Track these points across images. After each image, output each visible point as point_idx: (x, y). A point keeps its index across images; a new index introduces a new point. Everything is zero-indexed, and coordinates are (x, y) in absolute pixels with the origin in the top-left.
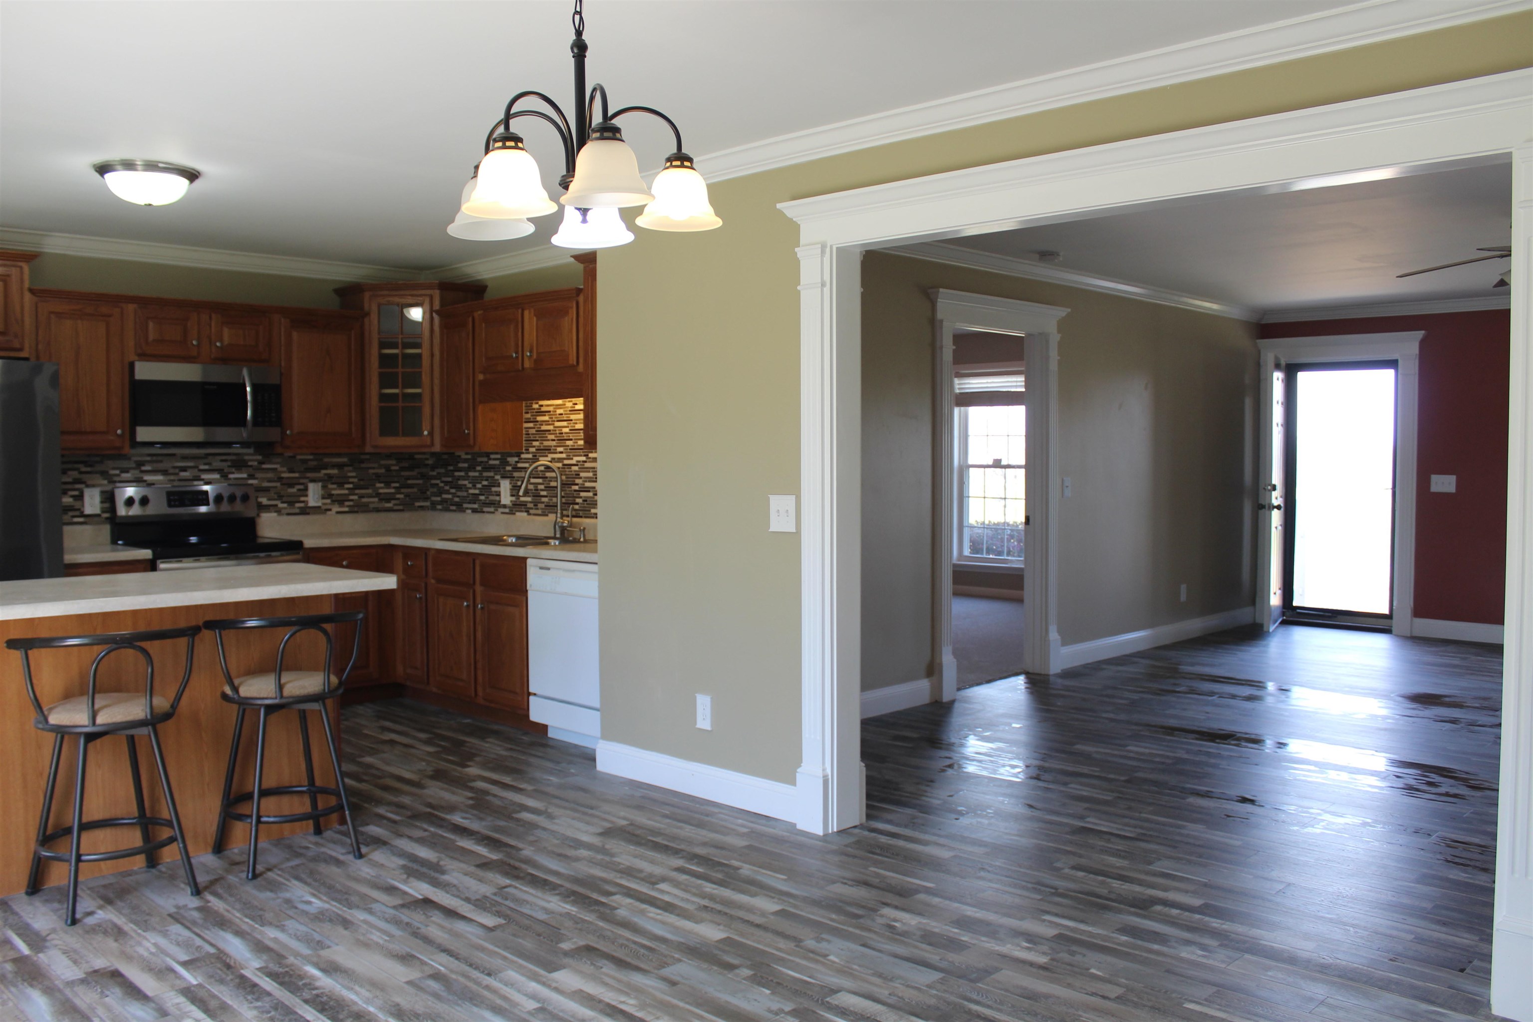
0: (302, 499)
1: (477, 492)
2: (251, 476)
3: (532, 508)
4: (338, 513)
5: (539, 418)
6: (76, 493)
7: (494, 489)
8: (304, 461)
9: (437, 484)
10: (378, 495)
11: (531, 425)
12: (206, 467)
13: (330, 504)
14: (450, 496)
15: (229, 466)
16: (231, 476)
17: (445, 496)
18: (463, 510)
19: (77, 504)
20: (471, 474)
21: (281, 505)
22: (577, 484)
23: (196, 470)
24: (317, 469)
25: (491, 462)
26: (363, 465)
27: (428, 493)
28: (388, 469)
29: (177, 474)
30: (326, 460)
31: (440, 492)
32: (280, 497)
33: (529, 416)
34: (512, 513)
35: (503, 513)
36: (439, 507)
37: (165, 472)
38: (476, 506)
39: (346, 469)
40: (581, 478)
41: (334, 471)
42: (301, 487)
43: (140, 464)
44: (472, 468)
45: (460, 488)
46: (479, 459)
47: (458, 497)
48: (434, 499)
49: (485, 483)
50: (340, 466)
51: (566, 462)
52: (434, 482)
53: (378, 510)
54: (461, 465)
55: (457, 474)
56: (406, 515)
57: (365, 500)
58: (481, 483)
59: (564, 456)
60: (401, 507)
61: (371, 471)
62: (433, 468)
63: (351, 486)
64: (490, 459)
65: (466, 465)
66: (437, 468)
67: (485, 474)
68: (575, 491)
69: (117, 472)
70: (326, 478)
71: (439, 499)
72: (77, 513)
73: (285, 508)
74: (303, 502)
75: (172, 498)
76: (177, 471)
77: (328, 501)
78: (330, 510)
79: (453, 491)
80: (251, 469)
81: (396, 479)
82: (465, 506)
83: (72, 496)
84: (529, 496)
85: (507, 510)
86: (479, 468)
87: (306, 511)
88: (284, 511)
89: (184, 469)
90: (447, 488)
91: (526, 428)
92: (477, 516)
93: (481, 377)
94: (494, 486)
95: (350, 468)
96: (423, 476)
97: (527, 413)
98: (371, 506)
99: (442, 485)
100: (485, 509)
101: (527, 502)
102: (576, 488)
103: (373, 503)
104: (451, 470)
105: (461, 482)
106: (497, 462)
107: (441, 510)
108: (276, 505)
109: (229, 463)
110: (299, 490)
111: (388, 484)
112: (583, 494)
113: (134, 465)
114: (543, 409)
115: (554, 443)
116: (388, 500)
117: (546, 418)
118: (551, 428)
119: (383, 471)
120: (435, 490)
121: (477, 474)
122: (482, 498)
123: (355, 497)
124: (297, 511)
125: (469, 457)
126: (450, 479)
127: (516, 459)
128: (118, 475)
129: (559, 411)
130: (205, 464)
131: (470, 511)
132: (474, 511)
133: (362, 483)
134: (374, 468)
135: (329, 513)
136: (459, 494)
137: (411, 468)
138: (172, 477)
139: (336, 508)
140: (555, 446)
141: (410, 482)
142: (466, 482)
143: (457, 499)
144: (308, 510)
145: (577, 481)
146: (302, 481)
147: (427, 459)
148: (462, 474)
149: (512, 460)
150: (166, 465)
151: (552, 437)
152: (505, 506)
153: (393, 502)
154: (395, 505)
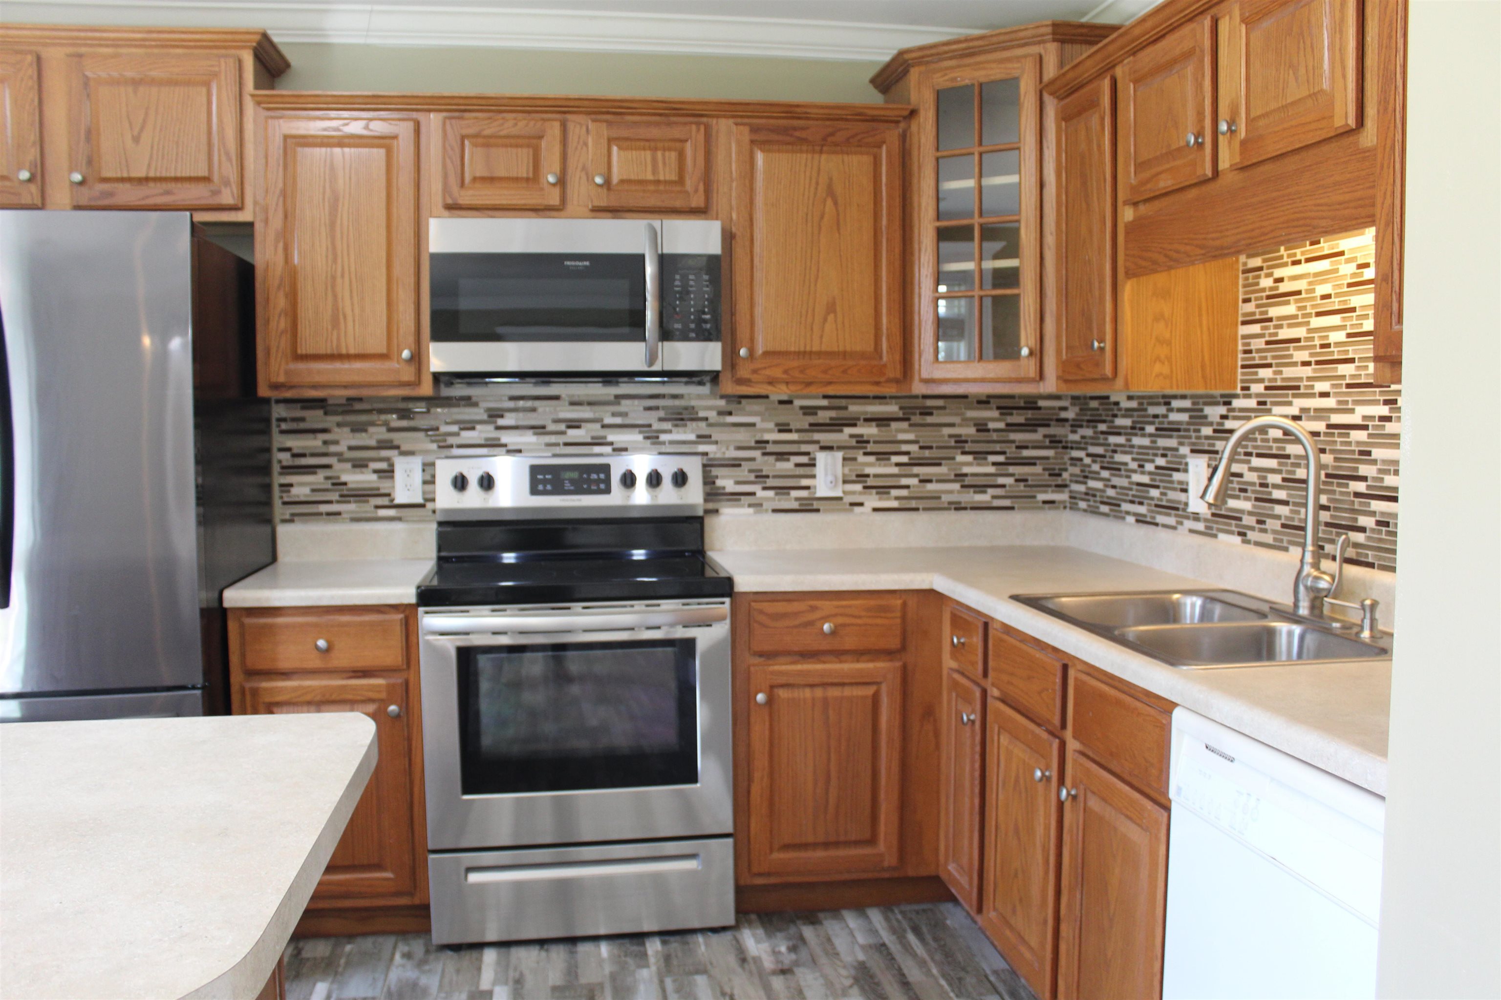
0: (805, 482)
1: (1145, 479)
2: (704, 438)
3: (1252, 528)
4: (875, 510)
5: (1273, 312)
6: (383, 465)
7: (1177, 476)
8: (809, 411)
9: (1081, 460)
10: (960, 477)
11: (1256, 329)
12: (618, 420)
13: (860, 493)
14: (1099, 485)
15: (661, 420)
16: (663, 437)
17: (1092, 484)
18: (1120, 516)
19: (384, 486)
20: (1137, 441)
21: (761, 494)
22: (1364, 479)
23: (598, 426)
24: (836, 425)
25: (1174, 417)
26: (929, 419)
27: (1065, 475)
28: (982, 427)
29: (563, 433)
30: (855, 408)
31: (1085, 477)
32: (761, 477)
33: (1250, 307)
34: (1210, 533)
35: (1192, 531)
36: (1083, 505)
37: (539, 429)
38: (1142, 510)
39: (894, 425)
40: (1374, 462)
41: (869, 431)
42: (804, 459)
43: (494, 415)
44: (1137, 429)
45: (1115, 468)
46: (1152, 410)
47: (1114, 487)
48: (1075, 487)
49: (1161, 462)
50: (882, 421)
51: (1336, 419)
52: (1076, 454)
53: (959, 507)
54: (1120, 422)
55: (1113, 439)
56: (1017, 518)
57: (930, 487)
58: (1153, 461)
59: (1330, 403)
60: (1007, 503)
61: (947, 431)
62: (1075, 426)
63: (904, 459)
64: (1171, 410)
65: (1127, 422)
66: (1081, 426)
67: (1162, 442)
68: (1357, 495)
69: (454, 428)
70: (853, 442)
71: (1082, 488)
72: (385, 501)
73: (768, 499)
74: (807, 488)
75: (540, 477)
76: (562, 427)
77: (858, 487)
78: (861, 504)
79: (1105, 474)
80: (703, 424)
81: (998, 447)
82: (1125, 507)
83: (376, 471)
84: (1247, 499)
85: (1200, 526)
86: (1150, 429)
87: (808, 507)
88: (767, 505)
89: (574, 424)
90: (1096, 467)
91: (1244, 337)
92: (1144, 529)
93: (1128, 214)
94: (1177, 470)
95: (904, 425)
96: (1055, 442)
97: (1246, 301)
98: (945, 498)
99: (1087, 461)
100: (1160, 519)
101: (1242, 511)
102: (1361, 487)
103: (951, 492)
104: (1103, 433)
105: (1119, 458)
106: (1184, 417)
107: (1085, 511)
108: (753, 494)
109: (661, 414)
110: (798, 465)
111: (980, 456)
112: (1377, 505)
113: (485, 417)
114: (1284, 288)
115: (1308, 371)
116: (981, 488)
117: (1290, 309)
118: (1300, 332)
119: (969, 431)
120: (1076, 470)
121: (1146, 442)
122: (1155, 493)
123: (913, 481)
124: (795, 505)
125: (1134, 404)
126: (1100, 450)
127: (1222, 410)
128: (457, 434)
129: (1322, 289)
130: (614, 415)
131: (1131, 519)
132: (1141, 520)
133: (927, 453)
134: (952, 425)
135: (857, 509)
136: (1116, 481)
137: (1030, 426)
138: (553, 439)
139: (872, 501)
140: (1309, 379)
141: (1026, 453)
142: (1127, 458)
143: (1111, 492)
144: (816, 505)
145: (1364, 470)
146: (804, 448)
147: (1065, 409)
148: (1121, 440)
149: (1214, 412)
150: (545, 413)
151: (1304, 356)
152: (1196, 517)
153: (991, 491)
154: (994, 497)
